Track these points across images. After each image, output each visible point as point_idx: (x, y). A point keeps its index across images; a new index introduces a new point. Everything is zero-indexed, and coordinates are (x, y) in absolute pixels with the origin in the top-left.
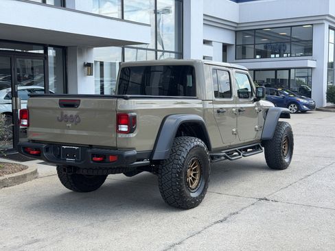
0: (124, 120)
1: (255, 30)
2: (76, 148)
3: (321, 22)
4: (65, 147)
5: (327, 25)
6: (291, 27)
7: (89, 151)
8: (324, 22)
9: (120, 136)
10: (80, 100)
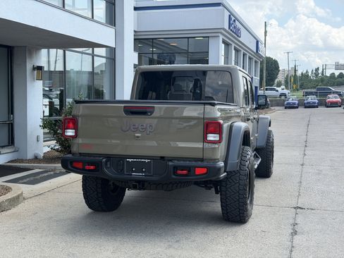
0: (211, 128)
1: (153, 39)
2: (147, 161)
3: (217, 35)
4: (130, 160)
5: (221, 37)
6: (188, 38)
7: (170, 163)
8: (220, 35)
9: (207, 145)
10: (153, 107)
